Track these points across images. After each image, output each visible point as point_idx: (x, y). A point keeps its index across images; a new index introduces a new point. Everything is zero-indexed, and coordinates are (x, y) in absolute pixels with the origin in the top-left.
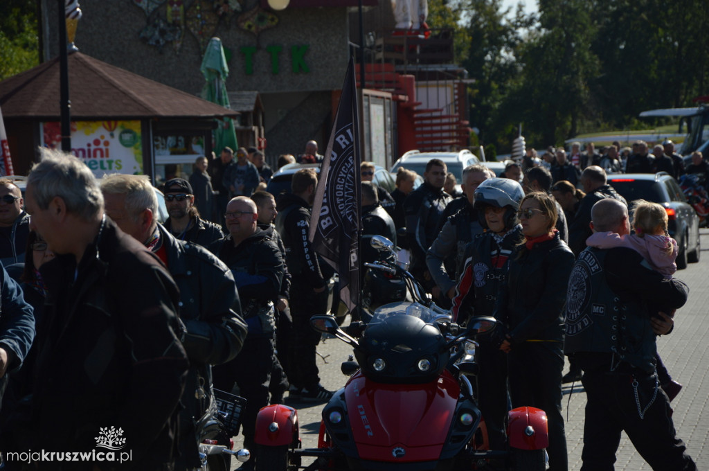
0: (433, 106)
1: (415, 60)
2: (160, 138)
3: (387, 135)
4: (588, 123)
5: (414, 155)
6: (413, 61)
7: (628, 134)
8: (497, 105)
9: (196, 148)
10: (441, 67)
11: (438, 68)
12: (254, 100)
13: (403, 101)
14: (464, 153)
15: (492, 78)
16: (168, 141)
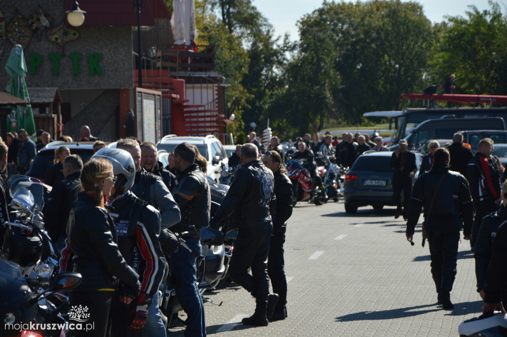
0: (197, 103)
1: (188, 69)
3: (157, 123)
4: (332, 121)
5: (171, 138)
6: (185, 69)
7: (358, 129)
8: (267, 106)
10: (206, 74)
11: (203, 75)
12: (54, 94)
13: (175, 99)
14: (210, 138)
15: (266, 87)
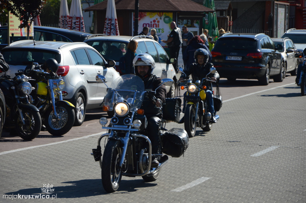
2: (180, 20)
5: (293, 30)
9: (196, 25)
12: (228, 5)
13: (298, 6)
16: (184, 22)
